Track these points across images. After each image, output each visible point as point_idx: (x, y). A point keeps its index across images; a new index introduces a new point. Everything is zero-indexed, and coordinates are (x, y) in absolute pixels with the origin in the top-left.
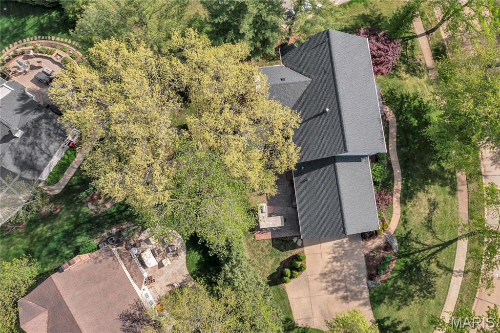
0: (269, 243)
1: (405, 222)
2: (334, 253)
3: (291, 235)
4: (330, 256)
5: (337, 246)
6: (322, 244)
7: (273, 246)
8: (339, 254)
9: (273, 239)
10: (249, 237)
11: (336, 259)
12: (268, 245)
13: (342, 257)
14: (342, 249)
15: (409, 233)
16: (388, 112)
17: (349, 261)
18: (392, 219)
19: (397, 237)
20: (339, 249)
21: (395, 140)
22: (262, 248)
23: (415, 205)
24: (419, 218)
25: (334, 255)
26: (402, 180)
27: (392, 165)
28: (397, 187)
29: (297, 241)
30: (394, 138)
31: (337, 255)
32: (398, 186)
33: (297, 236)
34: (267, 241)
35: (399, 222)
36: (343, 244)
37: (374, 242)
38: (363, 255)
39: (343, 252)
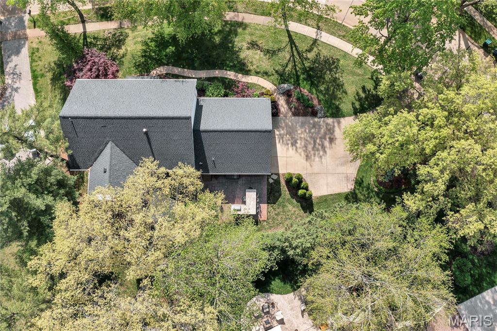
0: (272, 207)
1: (266, 74)
2: (288, 144)
3: (266, 185)
4: (290, 149)
5: (281, 141)
6: (278, 156)
7: (275, 203)
8: (289, 140)
9: (268, 203)
10: (263, 227)
11: (294, 143)
12: (273, 208)
13: (292, 138)
14: (285, 136)
15: (277, 72)
16: (157, 72)
17: (297, 131)
18: (262, 85)
19: (279, 84)
20: (284, 139)
21: (186, 70)
22: (276, 214)
23: (251, 63)
24: (264, 60)
25: (290, 145)
26: (226, 70)
27: (210, 77)
28: (232, 75)
29: (272, 179)
30: (183, 70)
31: (289, 142)
32: (231, 75)
33: (268, 179)
34: (269, 209)
35: (266, 79)
36: (280, 135)
37: (282, 106)
38: (293, 118)
39: (288, 136)
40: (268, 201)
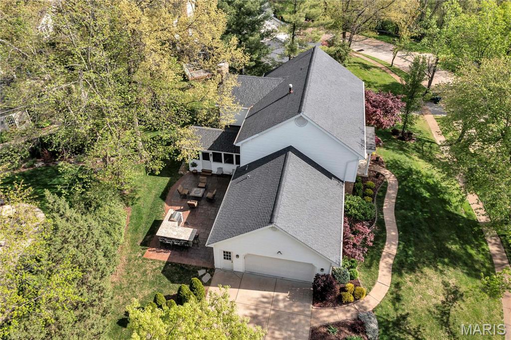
0: (160, 268)
1: (396, 298)
2: (256, 310)
3: (198, 265)
4: (247, 312)
5: (265, 300)
6: (241, 290)
7: (163, 272)
8: (265, 313)
9: (167, 263)
10: (135, 252)
11: (256, 321)
12: (156, 269)
13: (269, 319)
14: (272, 307)
15: (404, 318)
17: (280, 330)
18: (374, 289)
19: (378, 317)
20: (267, 305)
22: (145, 271)
23: (417, 281)
24: (425, 302)
25: (254, 312)
26: (399, 244)
27: (384, 224)
28: (388, 250)
29: (204, 274)
31: (260, 313)
32: (391, 249)
33: (206, 269)
34: (158, 263)
35: (386, 295)
36: (277, 301)
37: (332, 314)
38: (308, 328)
39: (272, 312)
40: (171, 263)
